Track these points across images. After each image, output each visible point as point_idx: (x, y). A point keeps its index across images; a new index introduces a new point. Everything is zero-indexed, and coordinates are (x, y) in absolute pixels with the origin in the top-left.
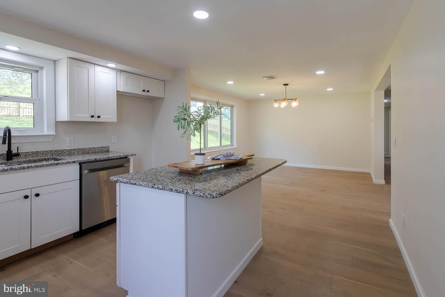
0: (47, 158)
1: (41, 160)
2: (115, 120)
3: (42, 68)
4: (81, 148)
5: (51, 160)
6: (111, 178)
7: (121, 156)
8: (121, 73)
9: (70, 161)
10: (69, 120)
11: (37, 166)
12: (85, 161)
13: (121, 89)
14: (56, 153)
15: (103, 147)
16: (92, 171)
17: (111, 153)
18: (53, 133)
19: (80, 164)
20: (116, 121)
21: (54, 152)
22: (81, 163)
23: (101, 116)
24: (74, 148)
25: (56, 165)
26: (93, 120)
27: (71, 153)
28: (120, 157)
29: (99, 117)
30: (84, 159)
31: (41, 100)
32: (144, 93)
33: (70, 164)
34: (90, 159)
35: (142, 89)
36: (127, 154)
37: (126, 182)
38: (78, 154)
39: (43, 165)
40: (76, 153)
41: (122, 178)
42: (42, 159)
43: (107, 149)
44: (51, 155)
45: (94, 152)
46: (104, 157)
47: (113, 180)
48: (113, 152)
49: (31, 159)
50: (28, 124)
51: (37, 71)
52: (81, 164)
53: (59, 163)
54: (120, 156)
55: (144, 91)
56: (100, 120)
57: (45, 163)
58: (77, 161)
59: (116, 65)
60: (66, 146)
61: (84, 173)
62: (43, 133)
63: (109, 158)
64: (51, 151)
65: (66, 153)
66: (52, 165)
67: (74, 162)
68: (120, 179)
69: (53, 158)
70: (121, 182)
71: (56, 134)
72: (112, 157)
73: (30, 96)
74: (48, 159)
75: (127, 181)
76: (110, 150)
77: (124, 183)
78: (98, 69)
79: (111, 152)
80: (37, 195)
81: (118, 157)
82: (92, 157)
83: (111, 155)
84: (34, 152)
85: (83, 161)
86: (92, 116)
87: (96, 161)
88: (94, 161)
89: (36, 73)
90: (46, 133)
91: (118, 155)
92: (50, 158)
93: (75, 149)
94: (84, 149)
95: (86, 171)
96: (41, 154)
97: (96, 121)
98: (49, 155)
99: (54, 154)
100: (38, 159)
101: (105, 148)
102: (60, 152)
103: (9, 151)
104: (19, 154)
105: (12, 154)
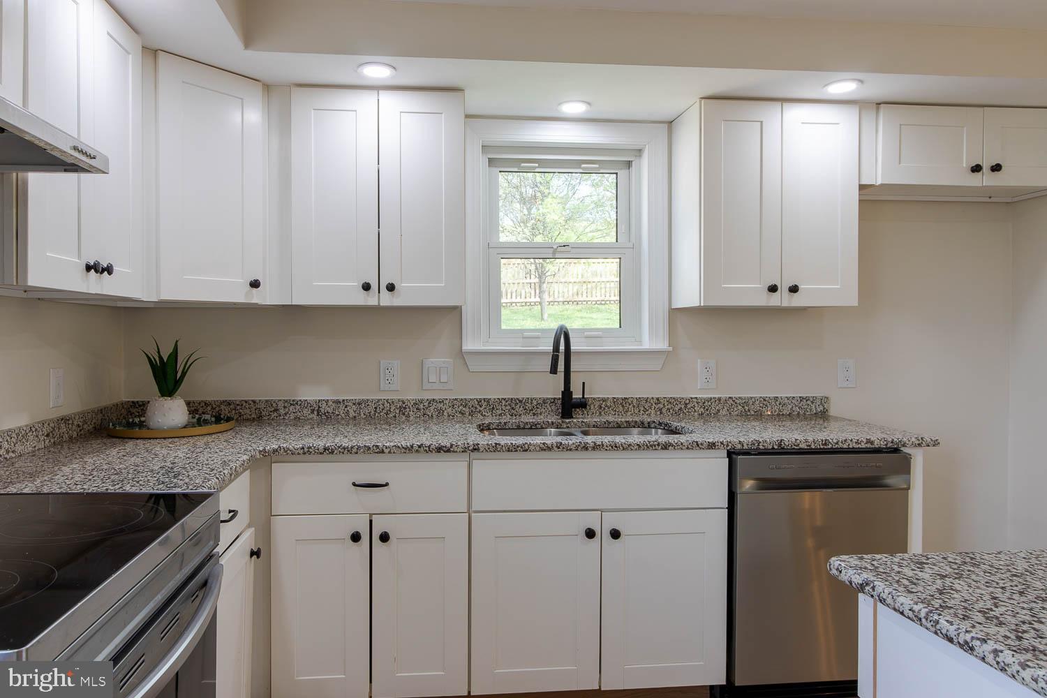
0: (647, 419)
1: (633, 424)
2: (851, 299)
3: (639, 152)
4: (737, 396)
5: (655, 428)
6: (835, 562)
7: (872, 443)
8: (878, 109)
9: (700, 440)
10: (702, 305)
11: (616, 447)
12: (746, 447)
13: (877, 176)
14: (669, 407)
15: (807, 399)
16: (768, 484)
17: (833, 425)
18: (662, 345)
19: (730, 454)
20: (856, 304)
21: (664, 405)
22: (734, 453)
23: (801, 287)
24: (717, 396)
25: (662, 448)
26: (775, 300)
27: (708, 410)
28: (869, 445)
29: (794, 289)
30: (742, 440)
31: (636, 248)
32: (975, 180)
33: (702, 450)
34: (761, 440)
35: (966, 163)
36: (897, 437)
37: (911, 614)
38: (730, 417)
39: (630, 445)
40: (724, 413)
41: (885, 576)
42: (636, 422)
43: (822, 408)
44: (659, 413)
45: (778, 415)
46: (811, 439)
47: (844, 577)
48: (844, 420)
49: (611, 418)
50: (607, 319)
51: (629, 164)
52: (734, 456)
53: (671, 445)
54: (869, 441)
55: (977, 169)
56: (797, 301)
57: (635, 437)
58: (722, 443)
59: (861, 81)
60: (697, 387)
61: (744, 490)
62: (641, 345)
63: (825, 444)
64: (658, 399)
65: (695, 411)
66: (651, 446)
67: (712, 446)
68: (880, 586)
69: (660, 424)
70: (882, 601)
71: (671, 349)
72: (837, 443)
73: (611, 239)
74: (649, 423)
75: (916, 608)
76: (833, 412)
77: (902, 613)
78: (795, 115)
79: (836, 419)
80: (615, 534)
81: (863, 446)
82: (769, 435)
83: (833, 434)
84: (618, 399)
85: (739, 447)
86: (773, 289)
87: (780, 451)
88: (773, 448)
89: (628, 170)
90: (647, 345)
91: (863, 437)
92: (654, 422)
93: (720, 399)
94: (746, 402)
95: (748, 484)
96: (634, 406)
97: (785, 304)
98: (653, 412)
99: (664, 410)
100: (626, 422)
101: (812, 403)
102: (680, 406)
103: (567, 392)
104: (583, 404)
105: (574, 401)
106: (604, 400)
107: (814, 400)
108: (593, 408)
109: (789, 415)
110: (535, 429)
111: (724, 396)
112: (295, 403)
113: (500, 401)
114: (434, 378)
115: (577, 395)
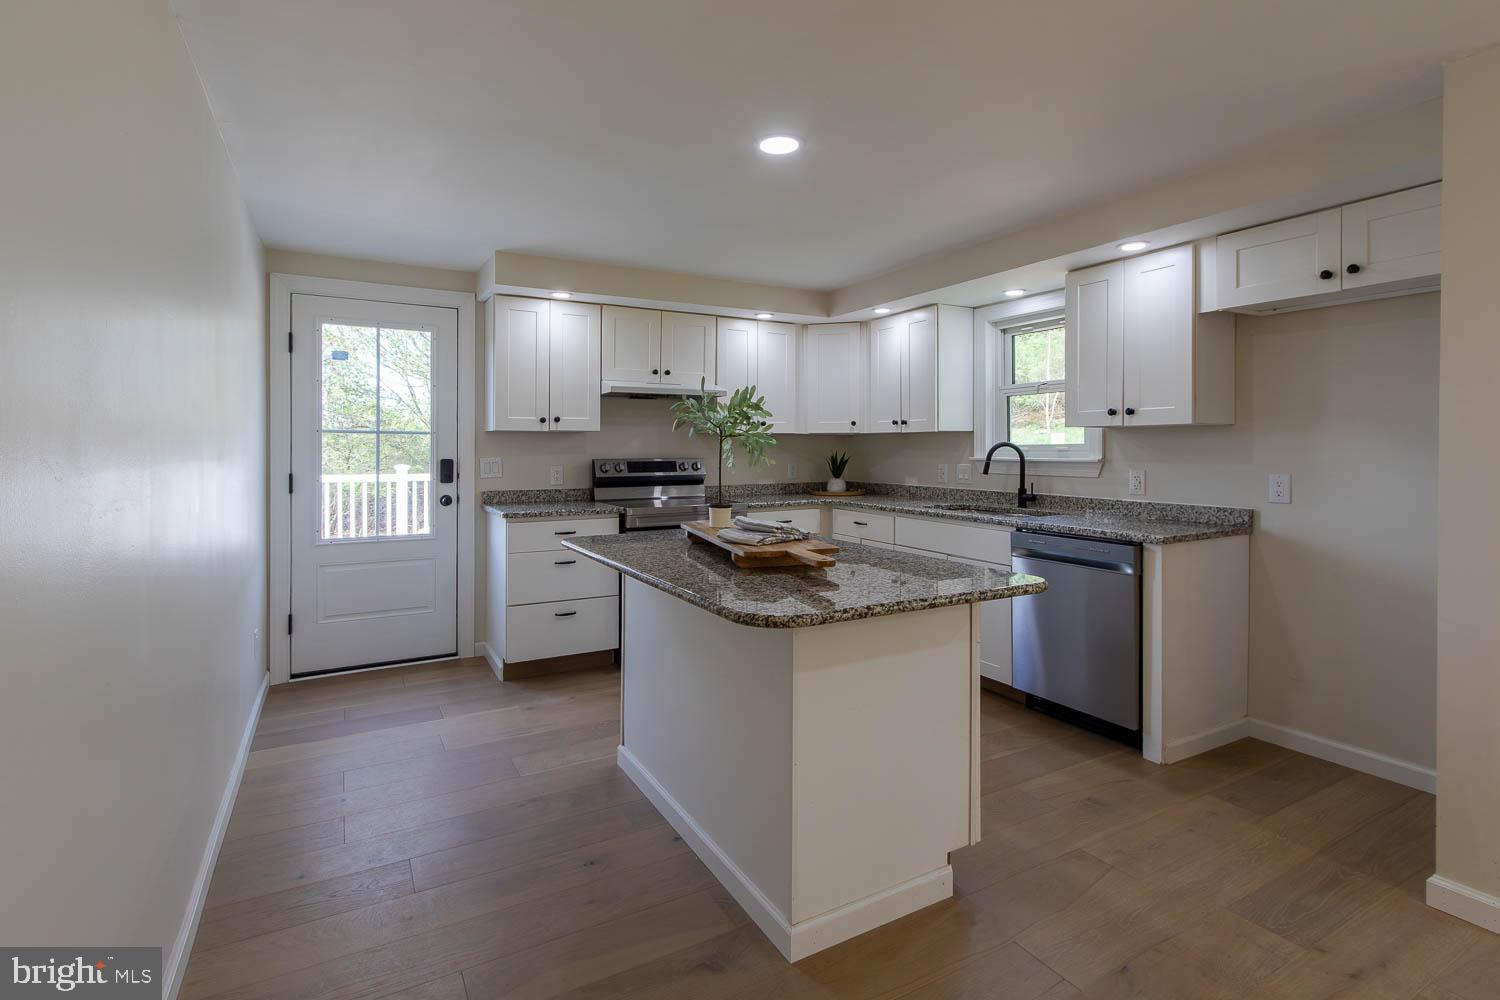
8: (1217, 241)
13: (1214, 304)
16: (1031, 554)
18: (1098, 456)
24: (1139, 501)
26: (1116, 422)
27: (1131, 513)
28: (1102, 536)
29: (1129, 412)
55: (1326, 275)
60: (1128, 493)
84: (1063, 497)
103: (1022, 490)
104: (1034, 498)
105: (1024, 496)
106: (1054, 497)
107: (1232, 512)
108: (1047, 503)
109: (1206, 523)
110: (1007, 512)
111: (1145, 501)
112: (901, 487)
113: (992, 493)
114: (962, 476)
115: (1029, 492)
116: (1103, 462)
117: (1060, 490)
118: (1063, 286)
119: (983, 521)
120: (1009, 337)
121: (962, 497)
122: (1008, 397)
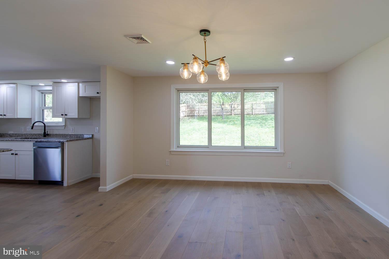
13: (81, 95)
23: (68, 114)
25: (23, 141)
55: (98, 93)
67: (31, 141)
105: (45, 134)
108: (52, 135)
111: (74, 134)
114: (28, 130)
115: (46, 133)
116: (65, 126)
117: (56, 132)
118: (52, 85)
119: (26, 141)
120: (43, 95)
121: (28, 135)
122: (43, 110)
